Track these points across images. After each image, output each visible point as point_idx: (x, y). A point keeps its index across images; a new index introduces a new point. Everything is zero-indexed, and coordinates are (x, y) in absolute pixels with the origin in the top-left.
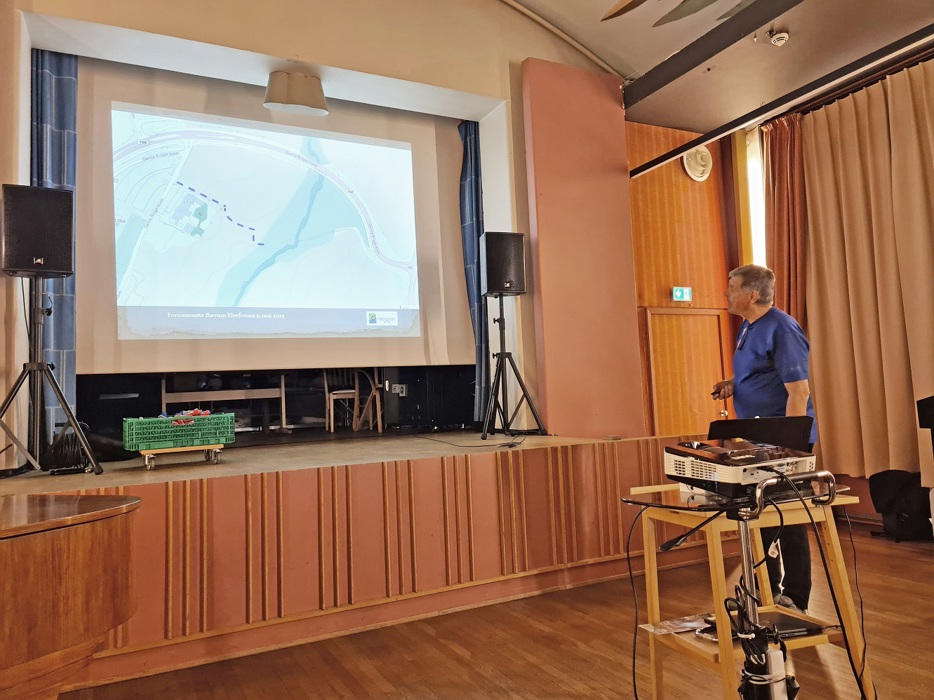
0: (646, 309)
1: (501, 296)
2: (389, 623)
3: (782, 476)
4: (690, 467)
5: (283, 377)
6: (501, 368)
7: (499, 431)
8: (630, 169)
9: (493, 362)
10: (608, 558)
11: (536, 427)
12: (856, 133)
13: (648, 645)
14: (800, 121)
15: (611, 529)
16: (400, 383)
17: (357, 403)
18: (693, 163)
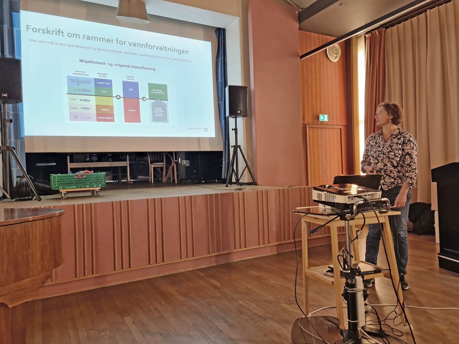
0: (306, 125)
1: (236, 117)
2: (182, 271)
3: (365, 200)
4: (324, 196)
5: (128, 156)
6: (235, 153)
7: (234, 183)
8: (301, 55)
9: (232, 150)
10: (285, 242)
11: (252, 181)
12: (411, 39)
13: (302, 280)
14: (384, 32)
15: (286, 229)
16: (186, 159)
17: (164, 169)
18: (331, 52)
